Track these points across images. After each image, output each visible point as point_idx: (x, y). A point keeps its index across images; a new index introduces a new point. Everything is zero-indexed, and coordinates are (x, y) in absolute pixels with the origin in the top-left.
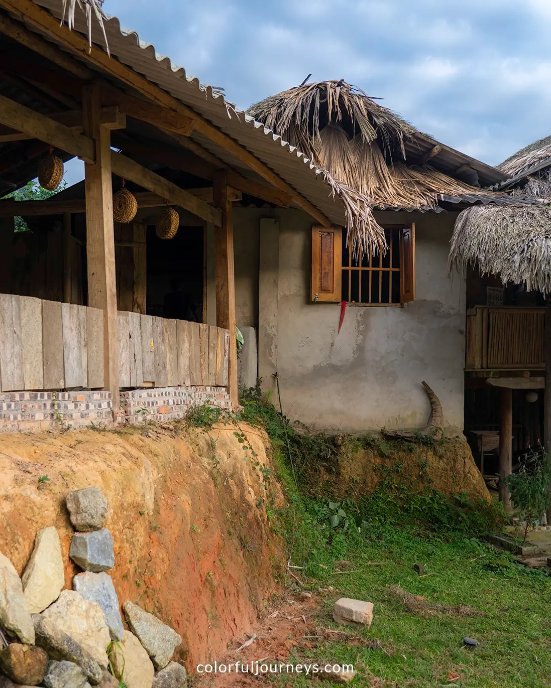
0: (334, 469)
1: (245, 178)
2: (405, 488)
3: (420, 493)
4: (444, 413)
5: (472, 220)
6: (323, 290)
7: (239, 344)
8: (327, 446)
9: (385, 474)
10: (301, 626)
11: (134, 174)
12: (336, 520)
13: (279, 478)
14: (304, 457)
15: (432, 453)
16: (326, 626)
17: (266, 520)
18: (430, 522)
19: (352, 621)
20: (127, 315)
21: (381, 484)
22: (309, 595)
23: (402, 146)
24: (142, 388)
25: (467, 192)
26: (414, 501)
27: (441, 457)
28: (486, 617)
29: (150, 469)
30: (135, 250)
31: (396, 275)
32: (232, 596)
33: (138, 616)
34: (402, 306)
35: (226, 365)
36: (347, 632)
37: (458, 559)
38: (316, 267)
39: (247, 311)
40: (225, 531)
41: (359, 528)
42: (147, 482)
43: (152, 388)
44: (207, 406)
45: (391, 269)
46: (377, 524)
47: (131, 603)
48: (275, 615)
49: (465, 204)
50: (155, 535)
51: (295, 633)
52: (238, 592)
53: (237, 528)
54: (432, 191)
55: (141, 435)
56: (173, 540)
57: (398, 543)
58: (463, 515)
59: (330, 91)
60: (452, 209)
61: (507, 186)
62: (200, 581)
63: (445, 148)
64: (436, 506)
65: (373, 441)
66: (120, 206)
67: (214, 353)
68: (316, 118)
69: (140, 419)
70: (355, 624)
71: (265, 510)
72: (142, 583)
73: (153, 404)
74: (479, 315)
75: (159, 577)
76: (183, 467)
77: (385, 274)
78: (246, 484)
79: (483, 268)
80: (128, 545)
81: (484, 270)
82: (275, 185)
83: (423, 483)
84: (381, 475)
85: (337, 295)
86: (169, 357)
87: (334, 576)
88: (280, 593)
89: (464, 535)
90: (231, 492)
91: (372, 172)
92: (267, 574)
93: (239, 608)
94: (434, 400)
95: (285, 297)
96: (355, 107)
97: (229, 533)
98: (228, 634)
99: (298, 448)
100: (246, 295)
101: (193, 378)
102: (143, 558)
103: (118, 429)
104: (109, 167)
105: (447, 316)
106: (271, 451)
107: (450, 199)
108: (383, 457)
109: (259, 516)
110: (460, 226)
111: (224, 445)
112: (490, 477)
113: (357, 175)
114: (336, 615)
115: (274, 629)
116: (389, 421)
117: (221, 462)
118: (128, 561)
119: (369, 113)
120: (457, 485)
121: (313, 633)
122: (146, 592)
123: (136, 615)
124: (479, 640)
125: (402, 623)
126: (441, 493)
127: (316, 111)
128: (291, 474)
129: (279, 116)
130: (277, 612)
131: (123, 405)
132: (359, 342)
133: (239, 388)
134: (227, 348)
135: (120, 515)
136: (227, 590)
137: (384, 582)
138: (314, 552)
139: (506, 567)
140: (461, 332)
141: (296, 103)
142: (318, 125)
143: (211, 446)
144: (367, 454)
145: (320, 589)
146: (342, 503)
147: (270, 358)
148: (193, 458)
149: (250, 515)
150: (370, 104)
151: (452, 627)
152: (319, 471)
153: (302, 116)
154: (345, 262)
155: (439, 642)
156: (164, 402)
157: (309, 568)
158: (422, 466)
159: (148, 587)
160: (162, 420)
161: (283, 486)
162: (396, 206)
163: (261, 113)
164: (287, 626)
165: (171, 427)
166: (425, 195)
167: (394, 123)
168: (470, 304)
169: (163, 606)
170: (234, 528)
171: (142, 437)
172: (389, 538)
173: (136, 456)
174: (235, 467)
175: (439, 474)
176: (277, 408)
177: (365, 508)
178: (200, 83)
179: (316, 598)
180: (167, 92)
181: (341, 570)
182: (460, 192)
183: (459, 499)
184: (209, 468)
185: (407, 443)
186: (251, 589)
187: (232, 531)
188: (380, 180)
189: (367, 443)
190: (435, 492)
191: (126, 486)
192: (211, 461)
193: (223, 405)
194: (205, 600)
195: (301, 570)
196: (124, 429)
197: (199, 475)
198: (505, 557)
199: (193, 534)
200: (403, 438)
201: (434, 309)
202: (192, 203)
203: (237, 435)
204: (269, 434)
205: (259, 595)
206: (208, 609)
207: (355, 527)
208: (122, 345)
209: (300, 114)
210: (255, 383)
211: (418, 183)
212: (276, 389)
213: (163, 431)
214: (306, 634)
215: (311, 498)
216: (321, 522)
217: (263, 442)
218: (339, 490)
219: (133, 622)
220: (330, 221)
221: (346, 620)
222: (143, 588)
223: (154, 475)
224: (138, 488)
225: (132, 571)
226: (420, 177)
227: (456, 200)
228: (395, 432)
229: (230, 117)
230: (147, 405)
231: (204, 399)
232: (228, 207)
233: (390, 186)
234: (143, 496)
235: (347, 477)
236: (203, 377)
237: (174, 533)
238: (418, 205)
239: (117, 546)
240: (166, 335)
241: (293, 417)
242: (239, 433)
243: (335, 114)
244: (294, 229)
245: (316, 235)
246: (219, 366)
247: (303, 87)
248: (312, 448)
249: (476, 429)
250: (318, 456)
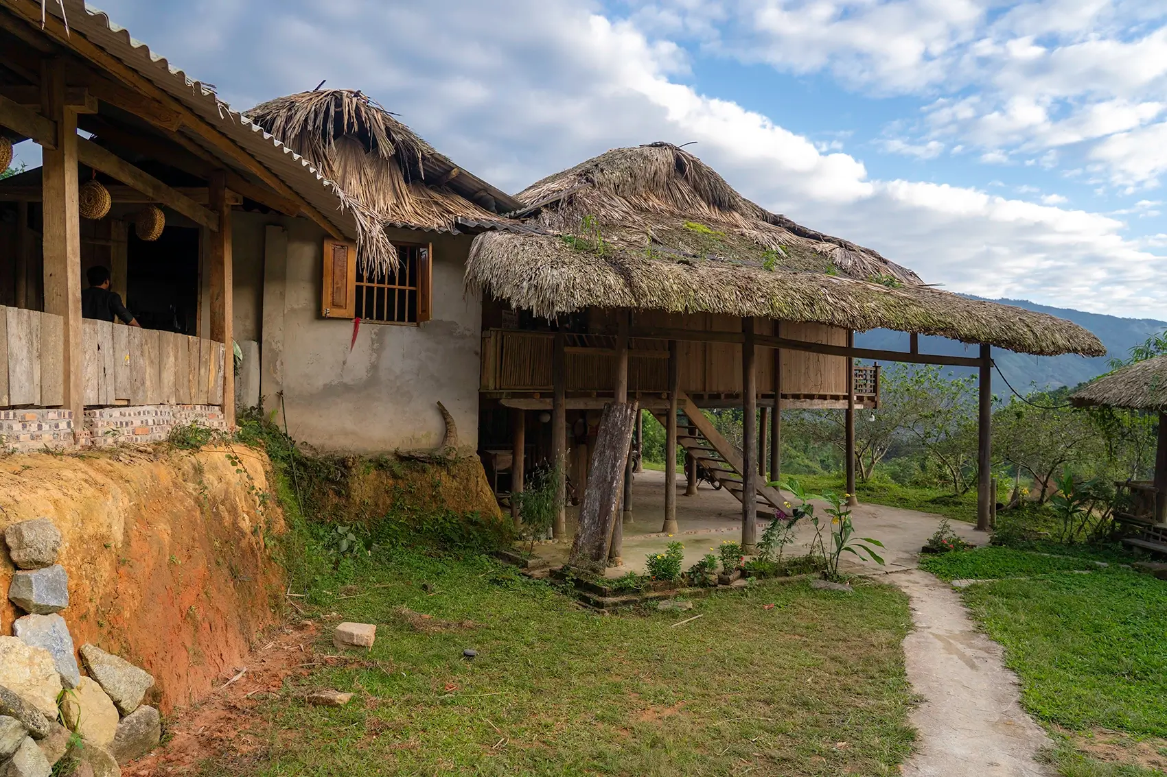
0: (343, 492)
1: (248, 182)
2: (417, 508)
3: (433, 513)
4: (458, 433)
5: (486, 245)
6: (335, 305)
7: (237, 360)
8: (336, 468)
9: (397, 495)
10: (298, 654)
11: (108, 165)
12: (344, 545)
13: (280, 503)
14: (311, 480)
15: (445, 473)
16: (325, 652)
17: (263, 547)
18: (441, 541)
19: (353, 645)
20: (96, 324)
21: (393, 505)
22: (309, 623)
23: (421, 165)
24: (114, 406)
25: (484, 217)
26: (426, 521)
27: (454, 477)
28: (487, 628)
29: (120, 496)
30: (113, 250)
31: (413, 294)
32: (219, 629)
33: (100, 659)
34: (418, 326)
35: (221, 382)
36: (347, 656)
37: (467, 576)
38: (327, 281)
39: (250, 324)
40: (213, 561)
41: (369, 552)
42: (115, 511)
43: (127, 406)
44: (195, 426)
45: (407, 288)
46: (389, 546)
47: (90, 645)
48: (270, 647)
49: (480, 229)
50: (122, 570)
51: (290, 661)
52: (226, 626)
53: (227, 558)
54: (450, 212)
55: (110, 458)
56: (147, 573)
57: (408, 565)
58: (475, 533)
59: (346, 100)
60: (469, 232)
61: (521, 215)
62: (180, 616)
63: (463, 172)
64: (448, 525)
65: (386, 462)
66: (89, 200)
67: (206, 369)
68: (330, 126)
69: (110, 440)
70: (355, 647)
71: (261, 537)
72: (105, 623)
73: (127, 424)
74: (493, 338)
75: (127, 614)
76: (163, 494)
77: (402, 292)
78: (240, 510)
79: (495, 292)
80: (88, 582)
81: (496, 294)
82: (279, 191)
83: (436, 503)
84: (393, 496)
85: (350, 311)
86: (149, 372)
87: (338, 602)
88: (278, 623)
89: (475, 552)
90: (222, 518)
91: (390, 187)
92: (262, 606)
93: (227, 642)
94: (448, 420)
95: (293, 311)
96: (373, 120)
97: (218, 563)
98: (213, 670)
99: (305, 471)
100: (248, 307)
101: (179, 395)
102: (108, 595)
103: (80, 453)
104: (75, 155)
105: (463, 337)
106: (272, 474)
107: (467, 222)
108: (395, 478)
109: (254, 544)
110: (475, 249)
111: (215, 468)
112: (501, 495)
113: (374, 189)
114: (336, 639)
115: (268, 661)
116: (403, 442)
117: (210, 488)
118: (88, 599)
119: (387, 129)
120: (469, 504)
121: (310, 661)
122: (110, 632)
123: (97, 658)
124: (478, 650)
125: (405, 642)
126: (454, 512)
127: (330, 119)
128: (296, 499)
129: (289, 119)
130: (272, 643)
131: (87, 425)
132: (373, 361)
133: (237, 406)
134: (222, 363)
135: (78, 549)
136: (213, 624)
137: (390, 604)
138: (318, 578)
139: (512, 580)
140: (477, 353)
141: (308, 109)
142: (332, 133)
143: (198, 470)
144: (379, 475)
145: (322, 616)
146: (352, 526)
147: (275, 376)
148: (175, 484)
149: (244, 543)
150: (389, 120)
151: (455, 642)
152: (328, 495)
153: (315, 123)
154: (359, 277)
155: (440, 657)
156: (142, 422)
157: (311, 596)
158: (435, 486)
159: (113, 627)
160: (139, 442)
161: (285, 511)
162: (413, 224)
163: (269, 114)
164: (283, 656)
165: (150, 449)
166: (443, 216)
167: (413, 141)
168: (485, 327)
169: (132, 646)
170: (224, 557)
171: (110, 461)
172: (399, 559)
173: (102, 482)
174: (227, 492)
175: (452, 493)
176: (282, 429)
177: (377, 531)
178: (187, 77)
179: (317, 625)
180: (149, 81)
181: (346, 594)
182: (477, 217)
183: (471, 517)
184: (194, 493)
185: (421, 464)
186: (242, 621)
187: (221, 560)
188: (397, 197)
189: (380, 464)
190: (447, 511)
191: (87, 516)
192: (197, 487)
193: (216, 425)
194: (186, 636)
195: (302, 598)
196: (89, 453)
197: (182, 502)
198: (512, 571)
199: (172, 566)
200: (417, 459)
201: (448, 329)
202: (182, 204)
203: (230, 457)
204: (270, 456)
205: (252, 627)
206: (188, 645)
207: (364, 550)
208: (87, 357)
209: (312, 120)
210: (257, 402)
211: (436, 203)
212: (281, 408)
213: (139, 455)
214: (303, 662)
215: (317, 523)
216: (328, 548)
217: (262, 466)
218: (349, 513)
219: (92, 666)
220: (343, 234)
221: (347, 644)
222: (107, 628)
223: (125, 502)
224: (103, 518)
225: (92, 610)
226: (437, 197)
227: (471, 224)
228: (409, 452)
229: (223, 117)
230: (119, 425)
231: (192, 418)
232: (226, 210)
233: (407, 204)
234: (110, 526)
235: (358, 500)
236: (192, 395)
237: (148, 566)
238: (435, 226)
239: (73, 583)
240: (146, 347)
241: (299, 439)
242: (231, 454)
243: (350, 125)
244: (304, 239)
245: (328, 247)
246: (212, 384)
247: (317, 92)
248: (320, 471)
249: (492, 448)
250: (327, 479)
